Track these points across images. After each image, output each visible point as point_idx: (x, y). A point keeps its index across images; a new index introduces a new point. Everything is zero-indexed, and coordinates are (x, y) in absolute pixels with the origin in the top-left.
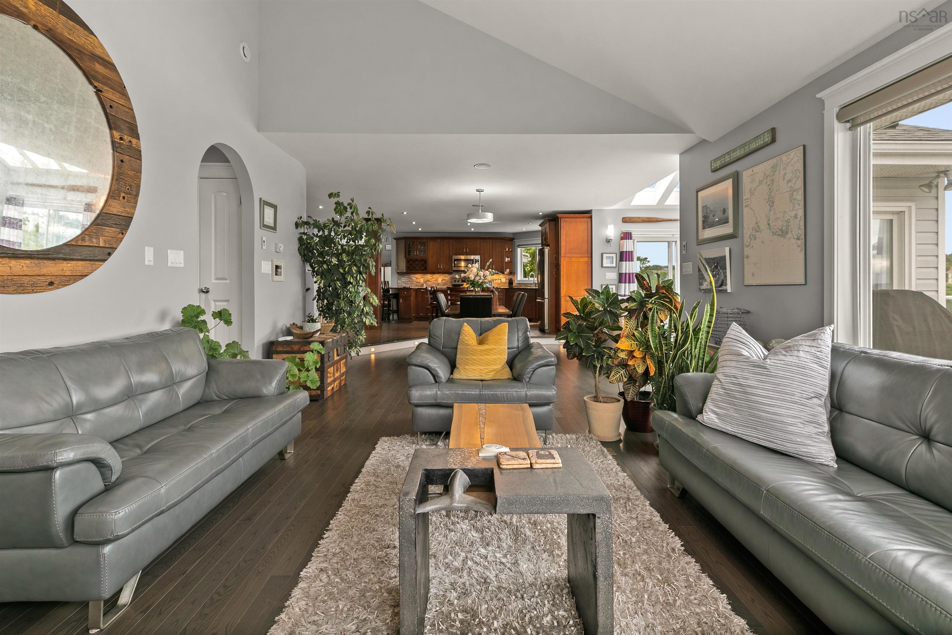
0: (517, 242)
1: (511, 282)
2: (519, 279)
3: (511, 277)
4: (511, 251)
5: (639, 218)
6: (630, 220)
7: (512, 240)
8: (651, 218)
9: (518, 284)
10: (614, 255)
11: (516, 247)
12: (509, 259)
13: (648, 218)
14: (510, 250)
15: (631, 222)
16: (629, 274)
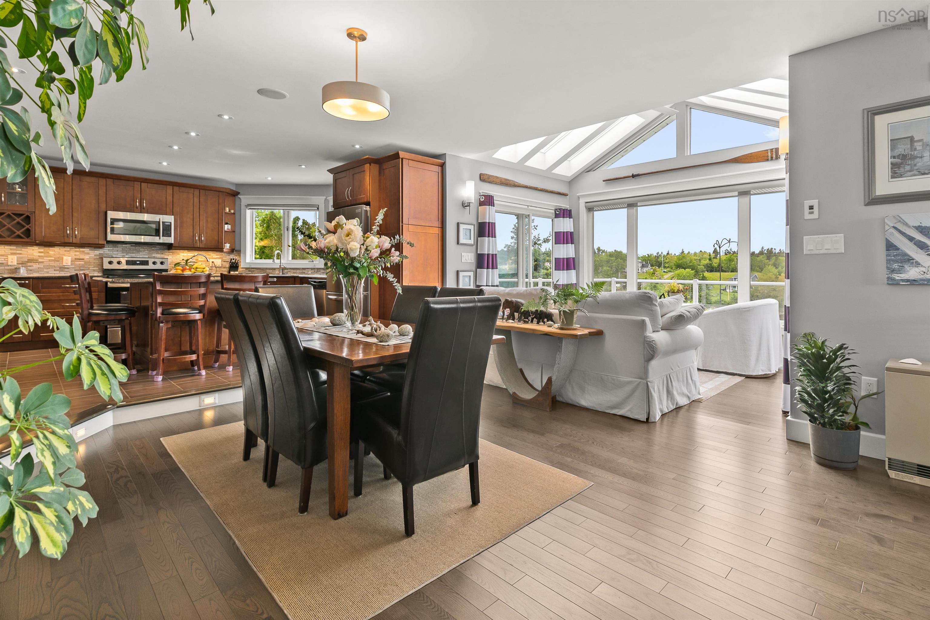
0: (244, 199)
1: (234, 266)
2: (248, 260)
3: (232, 256)
4: (234, 214)
5: (497, 177)
6: (488, 178)
7: (234, 194)
8: (508, 180)
9: (246, 268)
10: (472, 227)
11: (243, 207)
12: (230, 226)
13: (506, 180)
14: (232, 211)
15: (489, 182)
16: (492, 255)
